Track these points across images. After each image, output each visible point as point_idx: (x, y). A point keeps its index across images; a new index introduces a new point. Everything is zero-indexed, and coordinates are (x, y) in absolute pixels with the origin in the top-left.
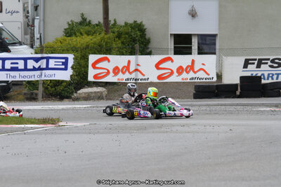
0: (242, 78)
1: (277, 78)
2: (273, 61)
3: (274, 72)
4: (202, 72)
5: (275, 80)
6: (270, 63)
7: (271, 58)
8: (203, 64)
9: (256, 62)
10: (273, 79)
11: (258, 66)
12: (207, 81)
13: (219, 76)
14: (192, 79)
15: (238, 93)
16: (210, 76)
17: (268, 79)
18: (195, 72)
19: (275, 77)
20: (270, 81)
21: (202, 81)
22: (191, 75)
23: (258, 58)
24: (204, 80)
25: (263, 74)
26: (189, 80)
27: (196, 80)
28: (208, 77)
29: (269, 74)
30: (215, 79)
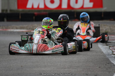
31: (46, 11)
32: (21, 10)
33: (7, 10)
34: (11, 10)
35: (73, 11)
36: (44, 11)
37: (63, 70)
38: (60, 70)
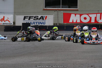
0: (23, 24)
1: (36, 24)
2: (35, 17)
3: (35, 22)
4: (7, 21)
5: (35, 25)
6: (33, 18)
7: (34, 16)
8: (8, 18)
9: (28, 18)
10: (35, 24)
11: (29, 19)
12: (10, 24)
13: (14, 23)
14: (4, 24)
15: (21, 29)
16: (11, 23)
17: (33, 24)
18: (5, 21)
19: (35, 23)
20: (34, 25)
21: (7, 24)
22: (3, 22)
23: (29, 16)
24: (8, 24)
25: (31, 22)
26: (2, 24)
27: (5, 24)
28: (10, 23)
29: (33, 22)
30: (12, 24)
31: (81, 24)
32: (65, 23)
33: (57, 24)
34: (59, 24)
35: (98, 24)
36: (80, 24)
37: (91, 61)
38: (89, 61)
